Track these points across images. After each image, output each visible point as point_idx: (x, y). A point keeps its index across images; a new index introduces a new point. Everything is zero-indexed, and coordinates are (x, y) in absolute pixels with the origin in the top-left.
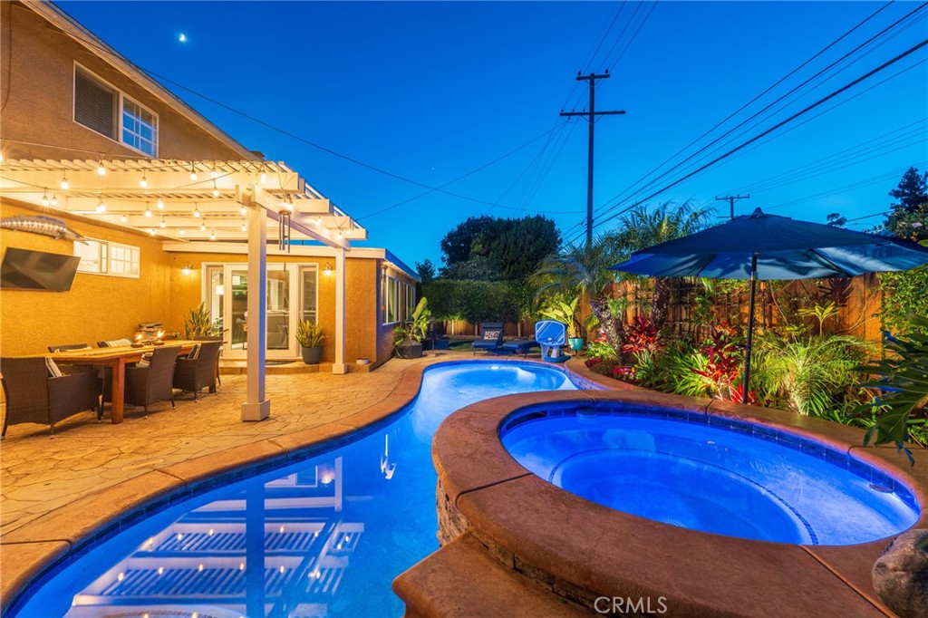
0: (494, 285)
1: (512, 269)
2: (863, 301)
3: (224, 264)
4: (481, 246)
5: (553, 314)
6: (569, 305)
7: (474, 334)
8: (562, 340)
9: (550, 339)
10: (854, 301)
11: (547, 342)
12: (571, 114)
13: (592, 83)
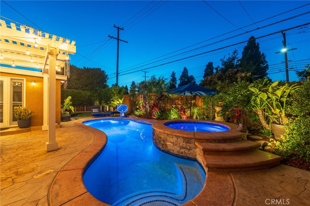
0: (84, 92)
1: (91, 86)
2: (198, 100)
4: (76, 76)
5: (116, 103)
6: (121, 100)
7: (84, 111)
8: (127, 110)
9: (122, 110)
10: (197, 100)
11: (122, 111)
12: (112, 37)
13: (118, 30)
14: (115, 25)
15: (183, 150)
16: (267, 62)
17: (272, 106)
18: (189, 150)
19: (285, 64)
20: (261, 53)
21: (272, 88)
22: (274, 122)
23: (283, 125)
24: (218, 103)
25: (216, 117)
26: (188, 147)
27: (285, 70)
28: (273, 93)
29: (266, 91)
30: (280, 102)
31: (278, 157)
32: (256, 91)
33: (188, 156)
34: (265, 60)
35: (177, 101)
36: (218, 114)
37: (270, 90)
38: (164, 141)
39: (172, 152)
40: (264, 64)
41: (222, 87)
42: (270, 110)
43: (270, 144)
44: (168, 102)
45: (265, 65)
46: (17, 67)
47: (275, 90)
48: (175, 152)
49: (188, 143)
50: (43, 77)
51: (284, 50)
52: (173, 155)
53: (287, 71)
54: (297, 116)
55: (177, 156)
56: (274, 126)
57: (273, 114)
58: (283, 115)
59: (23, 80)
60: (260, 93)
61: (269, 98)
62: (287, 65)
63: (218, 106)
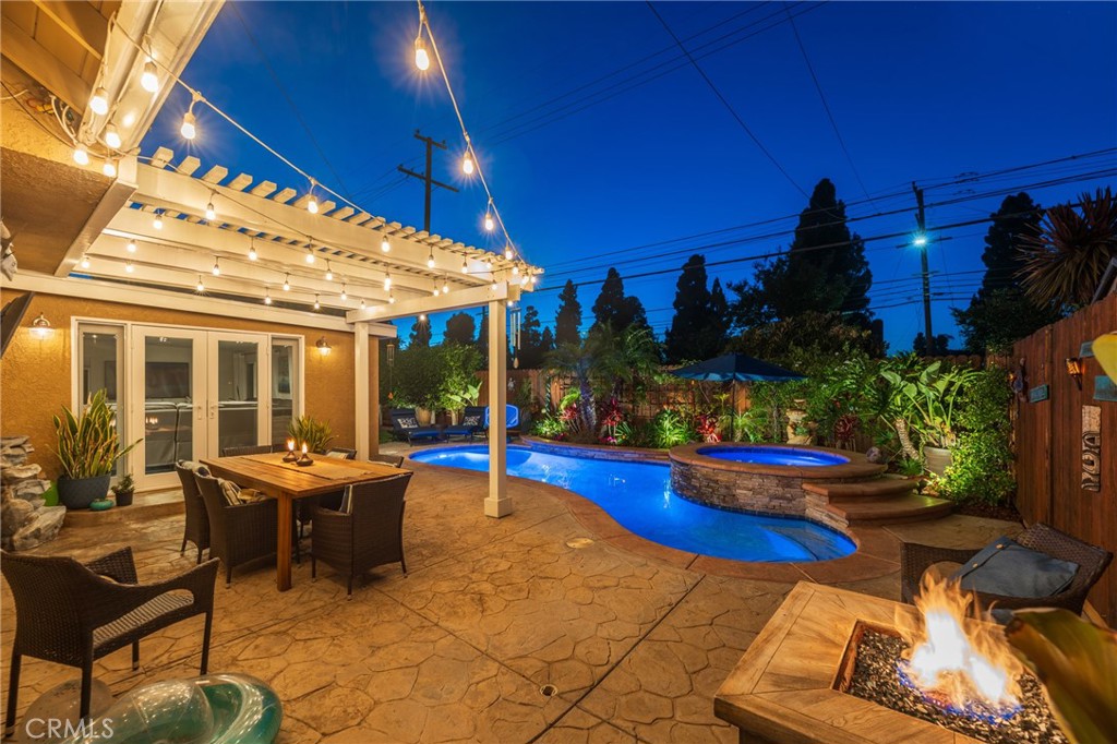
3: (129, 323)
8: (515, 421)
12: (410, 173)
13: (429, 147)
14: (418, 131)
15: (775, 503)
16: (867, 263)
17: (927, 411)
18: (789, 500)
19: (921, 280)
20: (852, 234)
21: (928, 374)
22: (929, 444)
23: (946, 448)
24: (793, 401)
25: (791, 436)
26: (789, 495)
27: (922, 298)
28: (928, 385)
29: (915, 380)
30: (942, 402)
31: (947, 501)
32: (895, 378)
33: (787, 512)
34: (863, 257)
35: (672, 394)
36: (795, 429)
37: (924, 378)
38: (727, 488)
39: (748, 508)
40: (859, 271)
41: (806, 363)
42: (922, 418)
43: (930, 483)
44: (643, 397)
45: (863, 271)
46: (279, 304)
47: (934, 381)
48: (758, 507)
49: (788, 487)
50: (353, 333)
51: (920, 241)
52: (753, 514)
53: (927, 301)
54: (972, 431)
55: (761, 515)
56: (930, 452)
57: (926, 426)
58: (947, 429)
59: (297, 340)
60: (902, 384)
61: (919, 393)
62: (927, 285)
63: (793, 409)
